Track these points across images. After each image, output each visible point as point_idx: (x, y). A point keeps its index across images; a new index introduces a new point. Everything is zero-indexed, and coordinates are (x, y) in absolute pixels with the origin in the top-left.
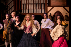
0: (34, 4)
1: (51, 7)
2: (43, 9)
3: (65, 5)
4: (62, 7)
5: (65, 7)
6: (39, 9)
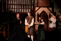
0: (17, 5)
1: (38, 8)
3: (49, 6)
4: (46, 8)
5: (49, 8)
6: (24, 8)
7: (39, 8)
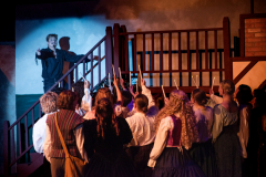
0: (180, 52)
2: (216, 70)
6: (200, 70)
7: (247, 63)
